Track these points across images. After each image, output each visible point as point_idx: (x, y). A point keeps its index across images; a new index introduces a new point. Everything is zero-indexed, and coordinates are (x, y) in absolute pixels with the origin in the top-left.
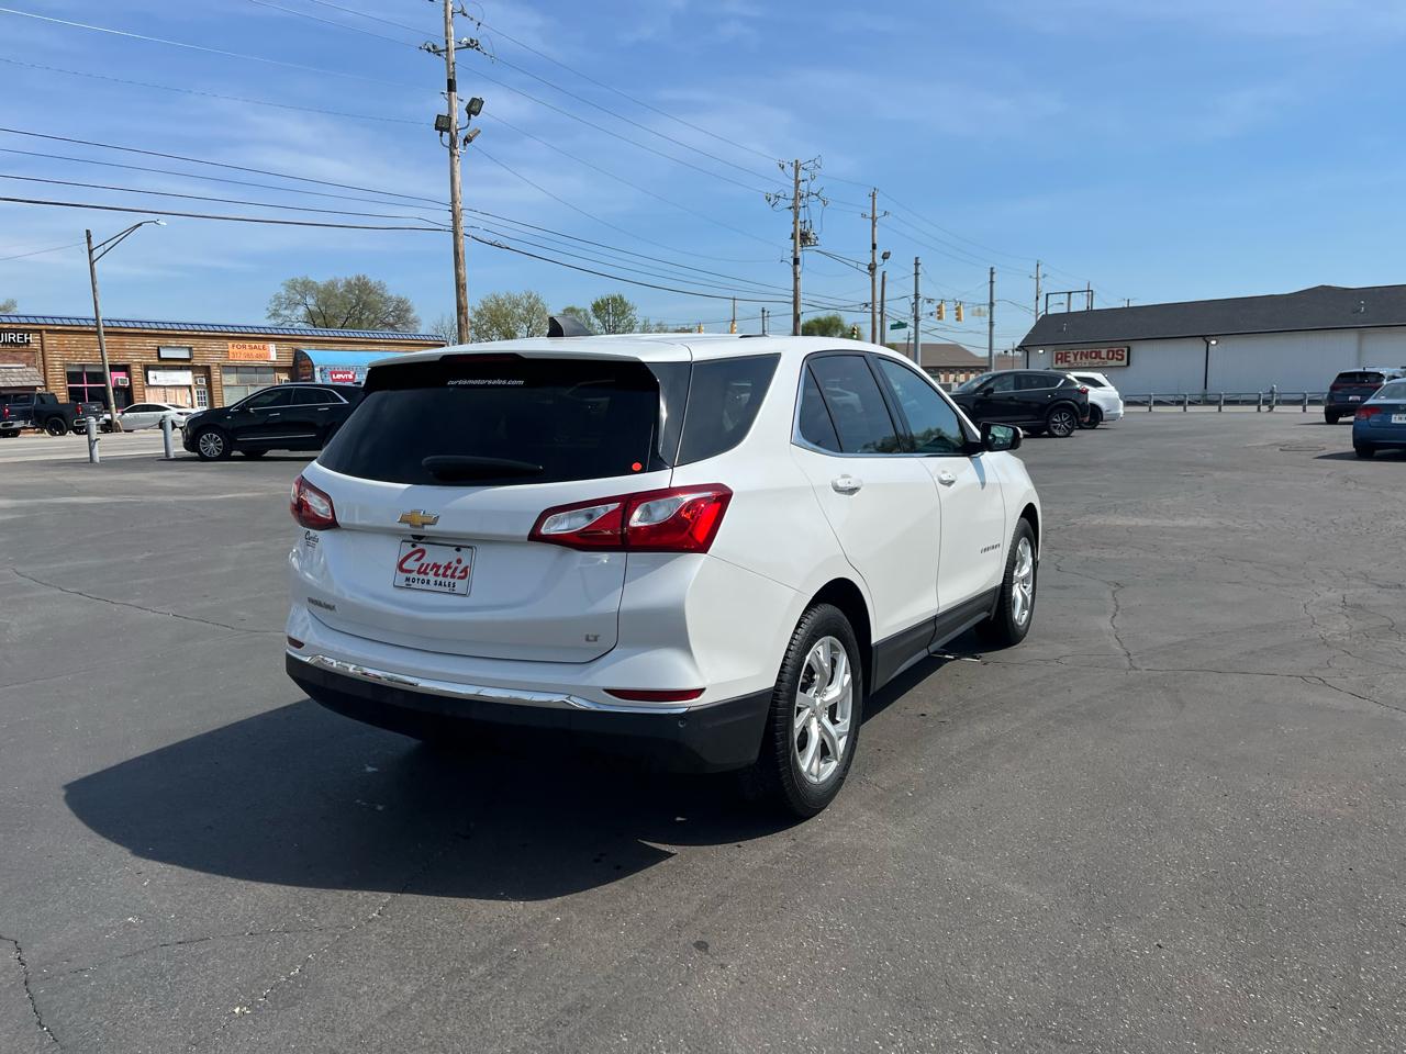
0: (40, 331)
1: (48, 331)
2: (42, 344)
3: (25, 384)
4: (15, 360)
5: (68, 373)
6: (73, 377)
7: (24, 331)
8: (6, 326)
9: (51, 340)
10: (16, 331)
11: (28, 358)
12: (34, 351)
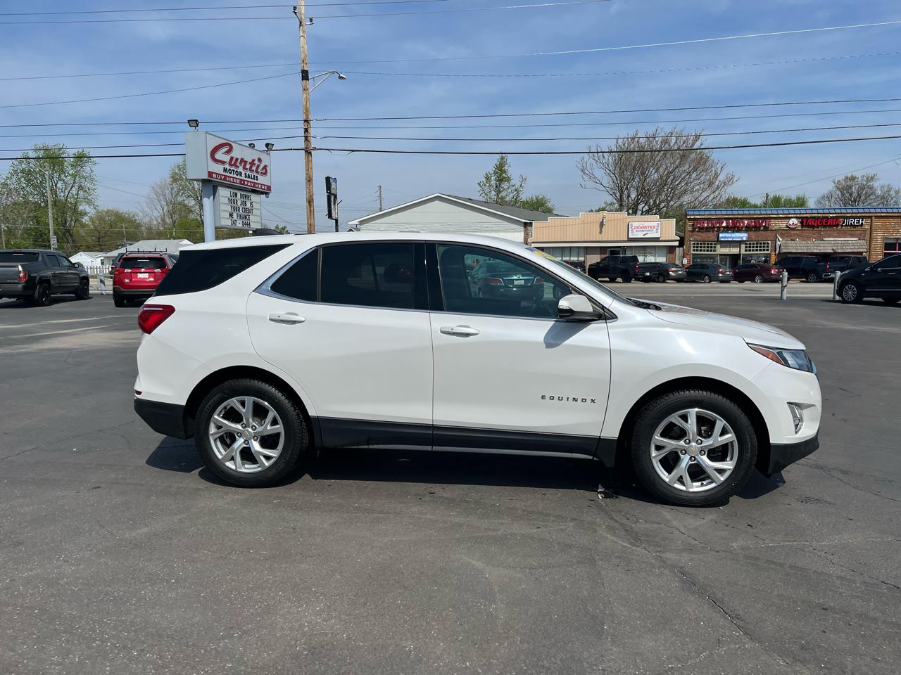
0: (871, 217)
1: (876, 217)
2: (871, 225)
3: (855, 251)
4: (852, 236)
5: (886, 244)
6: (888, 246)
7: (859, 217)
8: (849, 215)
9: (877, 223)
10: (854, 218)
11: (861, 234)
12: (865, 230)
